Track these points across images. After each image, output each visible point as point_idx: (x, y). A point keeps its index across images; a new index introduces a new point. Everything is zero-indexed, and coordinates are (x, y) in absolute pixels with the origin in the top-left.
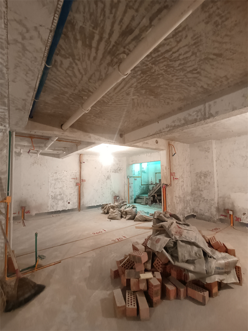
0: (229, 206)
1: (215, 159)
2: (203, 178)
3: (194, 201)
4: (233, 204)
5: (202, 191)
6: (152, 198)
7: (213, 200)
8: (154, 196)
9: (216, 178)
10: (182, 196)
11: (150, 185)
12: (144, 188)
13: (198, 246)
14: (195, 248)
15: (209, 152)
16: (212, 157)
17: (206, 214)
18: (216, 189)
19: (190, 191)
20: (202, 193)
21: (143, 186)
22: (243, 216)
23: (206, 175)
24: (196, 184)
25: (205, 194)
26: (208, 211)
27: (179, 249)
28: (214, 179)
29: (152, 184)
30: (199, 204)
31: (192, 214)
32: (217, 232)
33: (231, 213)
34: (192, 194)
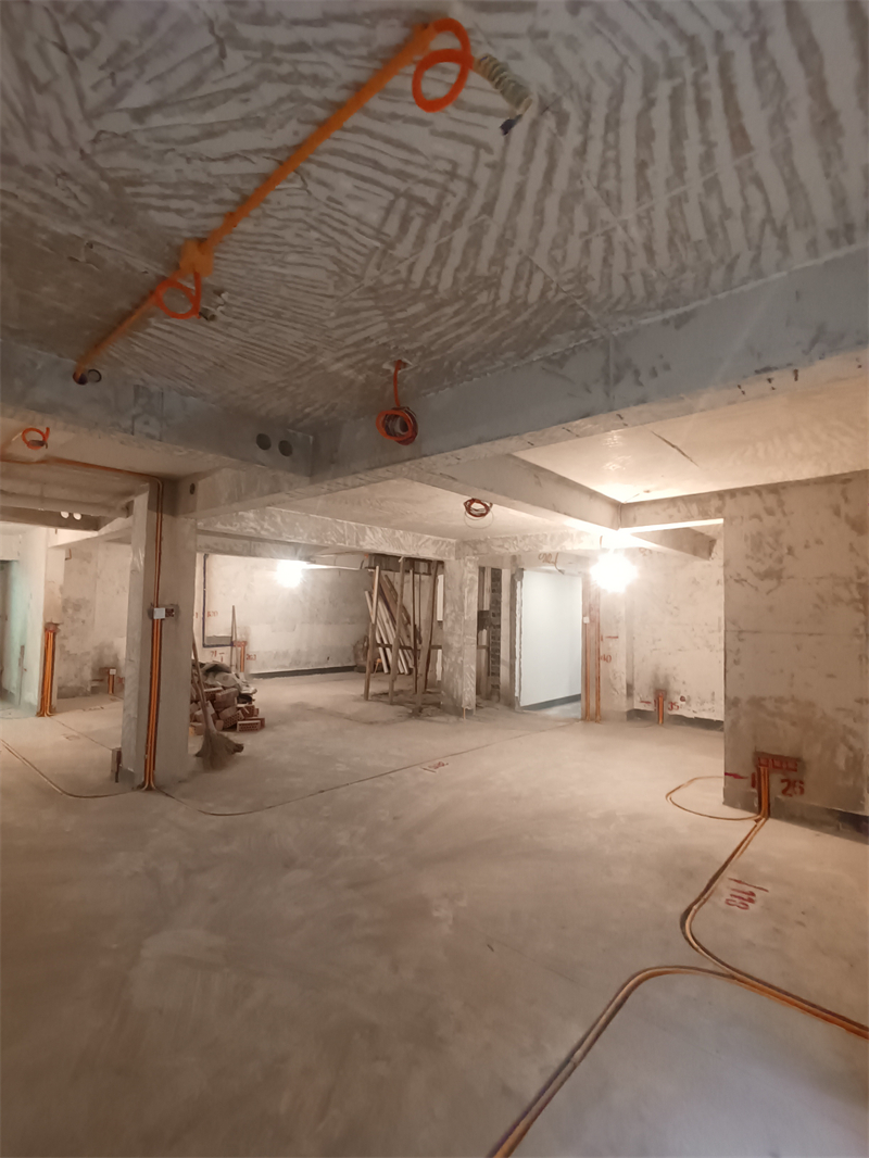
0: (107, 662)
4: (116, 655)
17: (72, 684)
28: (95, 614)
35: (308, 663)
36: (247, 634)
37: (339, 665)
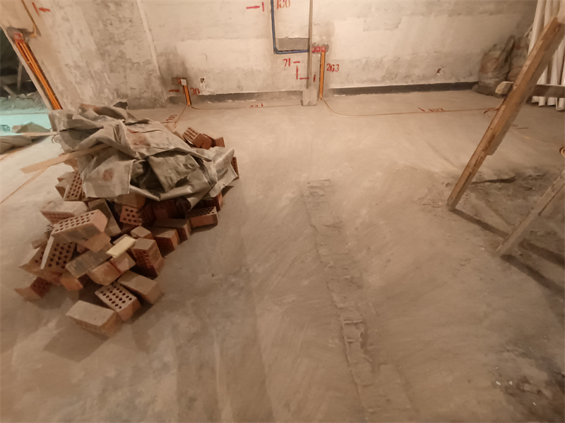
0: (178, 72)
2: (112, 7)
3: (112, 71)
4: (183, 64)
5: (121, 43)
7: (149, 62)
10: (82, 64)
13: (183, 153)
14: (181, 158)
17: (145, 95)
18: (149, 35)
19: (93, 47)
20: (122, 48)
22: (201, 85)
24: (101, 26)
25: (129, 50)
26: (147, 87)
27: (158, 171)
28: (138, 10)
30: (125, 77)
31: (118, 101)
32: (175, 122)
33: (184, 82)
35: (407, 77)
36: (329, 35)
37: (453, 81)
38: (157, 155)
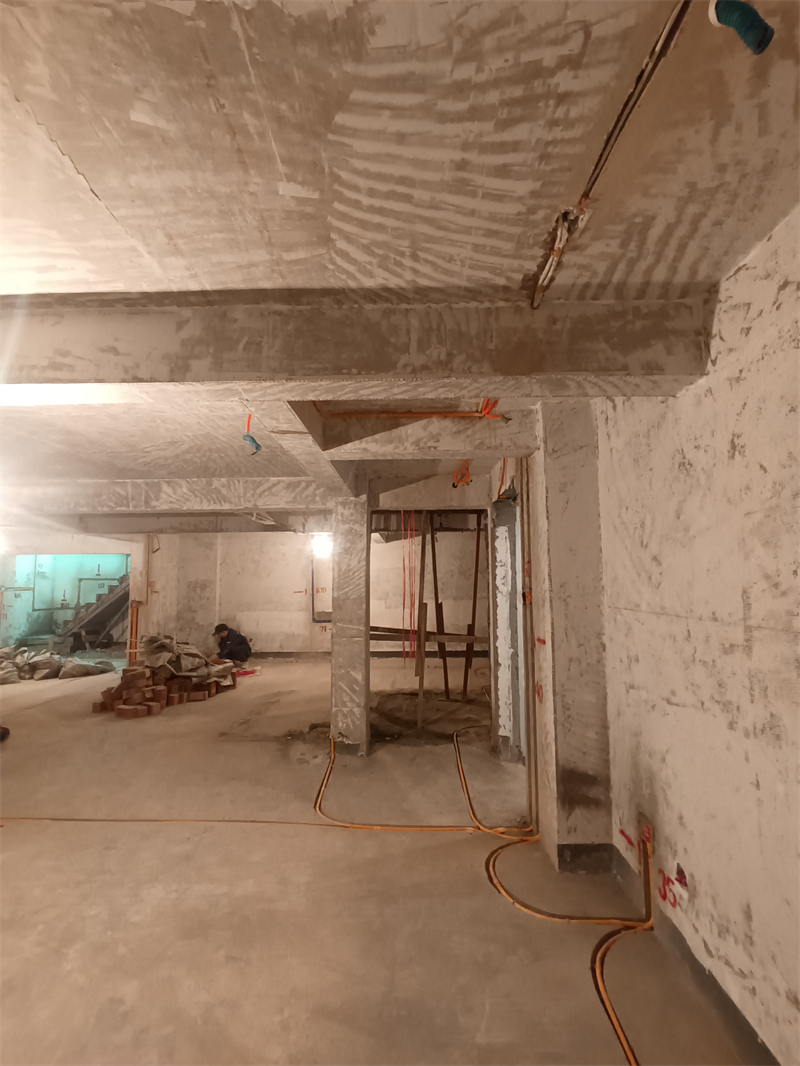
1: (219, 562)
3: (181, 630)
6: (72, 639)
8: (77, 636)
9: (218, 591)
10: (162, 623)
11: (57, 609)
12: (39, 617)
15: (211, 550)
16: (216, 559)
18: (217, 608)
19: (174, 613)
20: (195, 615)
21: (36, 613)
23: (204, 587)
24: (186, 601)
25: (200, 618)
27: (182, 661)
29: (64, 607)
34: (179, 617)
38: (186, 654)
